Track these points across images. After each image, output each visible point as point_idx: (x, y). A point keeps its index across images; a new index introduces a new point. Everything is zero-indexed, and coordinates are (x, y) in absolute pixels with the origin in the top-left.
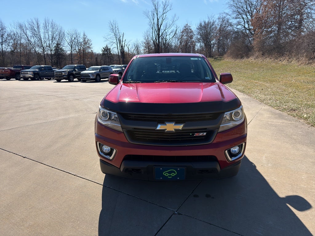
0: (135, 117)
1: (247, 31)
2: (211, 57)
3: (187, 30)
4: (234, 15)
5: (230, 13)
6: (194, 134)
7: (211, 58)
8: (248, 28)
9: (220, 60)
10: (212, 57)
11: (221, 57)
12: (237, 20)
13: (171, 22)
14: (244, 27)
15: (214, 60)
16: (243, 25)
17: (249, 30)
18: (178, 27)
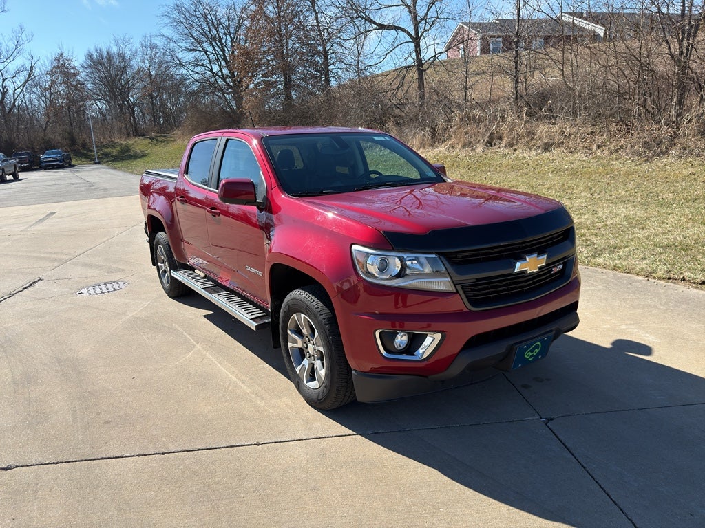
0: (463, 257)
1: (220, 81)
2: (140, 136)
3: (62, 68)
4: (186, 43)
5: (175, 37)
6: (552, 270)
7: (141, 138)
8: (220, 74)
9: (167, 142)
10: (143, 135)
11: (165, 137)
12: (193, 55)
13: (12, 46)
14: (211, 70)
15: (149, 143)
16: (207, 67)
17: (224, 77)
18: (35, 59)
